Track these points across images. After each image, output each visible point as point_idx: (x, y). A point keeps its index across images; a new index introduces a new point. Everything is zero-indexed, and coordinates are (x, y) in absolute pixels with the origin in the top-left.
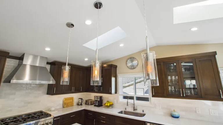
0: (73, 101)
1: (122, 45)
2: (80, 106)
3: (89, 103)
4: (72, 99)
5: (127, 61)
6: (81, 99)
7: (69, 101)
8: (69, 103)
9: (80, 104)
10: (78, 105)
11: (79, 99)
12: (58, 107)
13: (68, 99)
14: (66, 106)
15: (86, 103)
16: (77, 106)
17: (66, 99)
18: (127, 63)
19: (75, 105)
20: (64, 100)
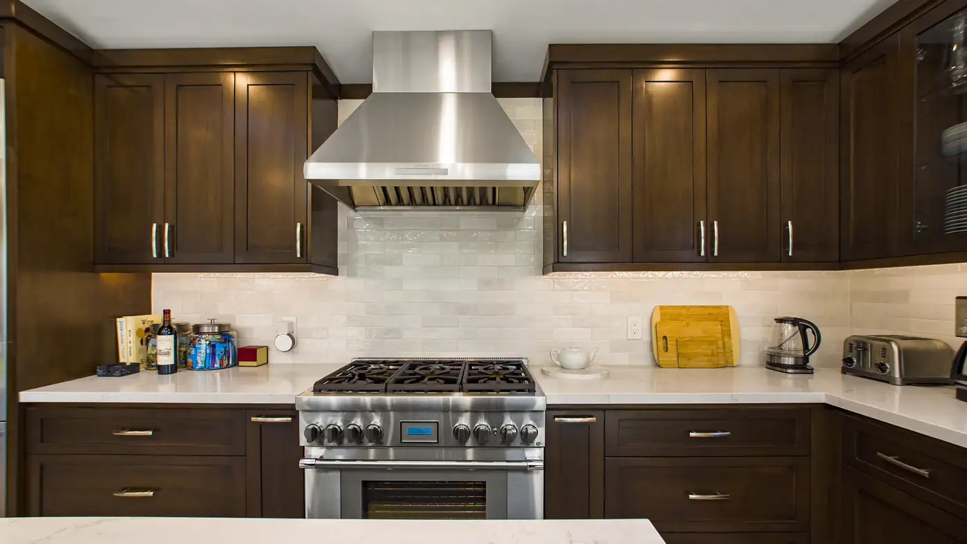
0: (727, 333)
2: (789, 379)
3: (882, 367)
4: (720, 316)
6: (802, 325)
7: (696, 330)
8: (692, 340)
9: (789, 361)
10: (773, 363)
11: (781, 321)
12: (623, 359)
13: (684, 312)
14: (672, 356)
15: (848, 361)
16: (764, 371)
17: (669, 314)
19: (750, 367)
20: (657, 318)
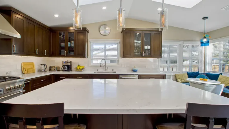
0: (34, 67)
1: (104, 8)
2: (43, 73)
3: (55, 69)
4: (32, 64)
5: (100, 28)
7: (29, 67)
8: (29, 69)
9: (43, 70)
10: (40, 71)
11: (41, 65)
13: (27, 63)
14: (26, 72)
15: (50, 69)
16: (38, 72)
18: (100, 29)
19: (36, 72)
20: (23, 65)
